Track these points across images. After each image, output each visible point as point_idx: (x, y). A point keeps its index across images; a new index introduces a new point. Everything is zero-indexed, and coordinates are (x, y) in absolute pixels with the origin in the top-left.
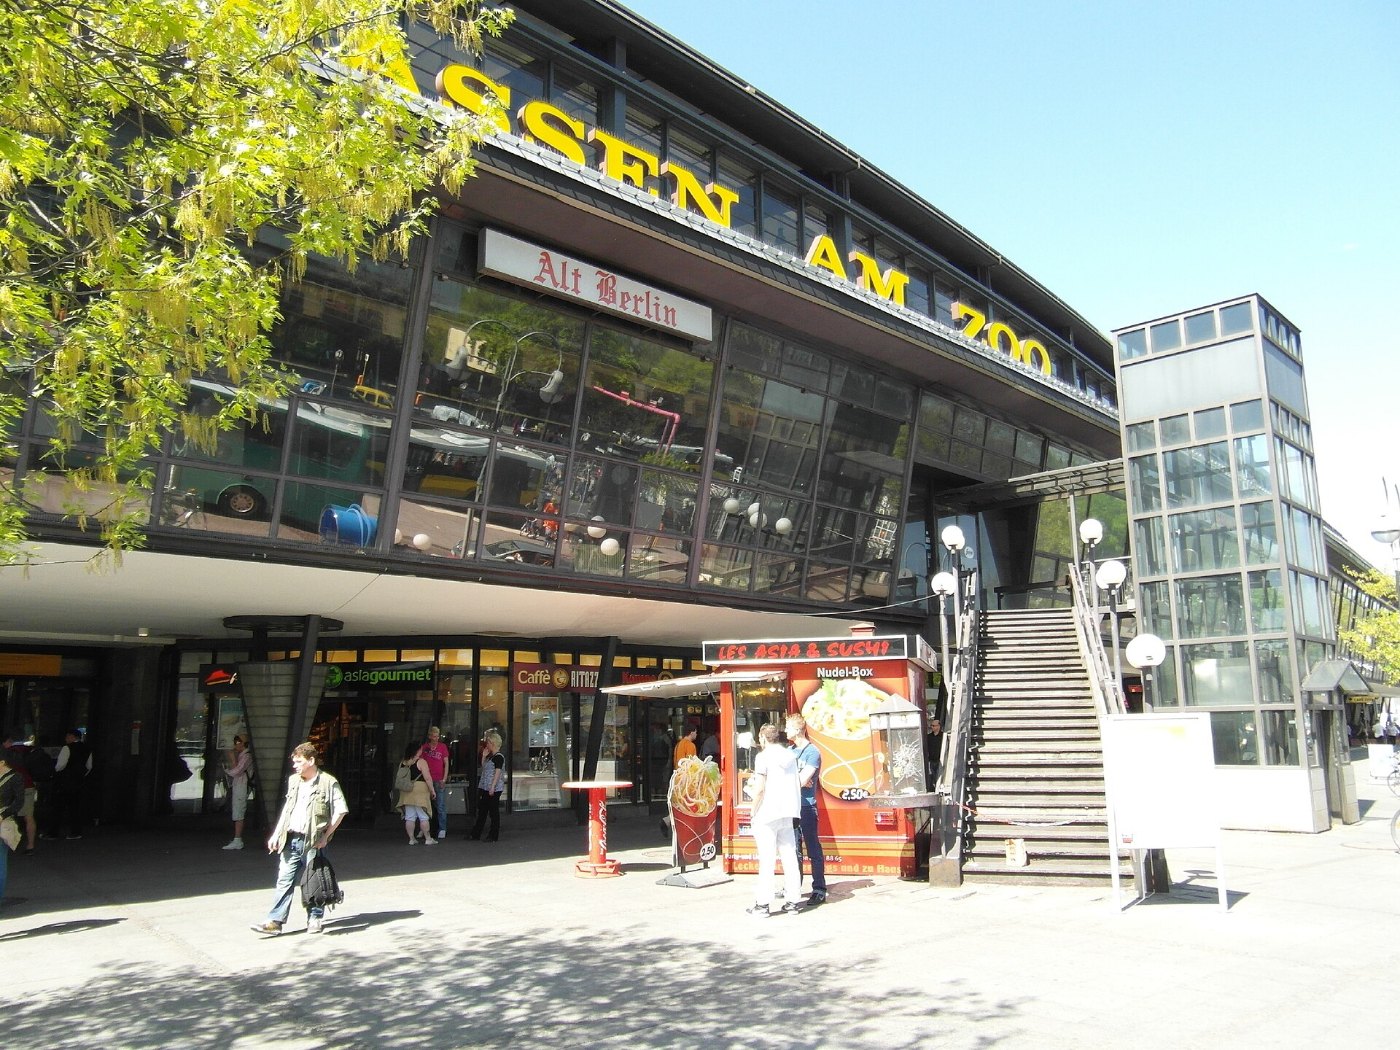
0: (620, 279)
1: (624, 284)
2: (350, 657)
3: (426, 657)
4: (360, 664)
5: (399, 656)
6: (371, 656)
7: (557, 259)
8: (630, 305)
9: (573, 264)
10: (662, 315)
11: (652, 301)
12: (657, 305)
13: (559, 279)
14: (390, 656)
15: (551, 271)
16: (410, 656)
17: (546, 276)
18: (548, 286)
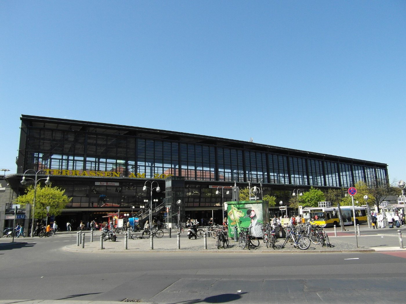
1: (109, 183)
7: (102, 182)
8: (111, 184)
18: (101, 185)
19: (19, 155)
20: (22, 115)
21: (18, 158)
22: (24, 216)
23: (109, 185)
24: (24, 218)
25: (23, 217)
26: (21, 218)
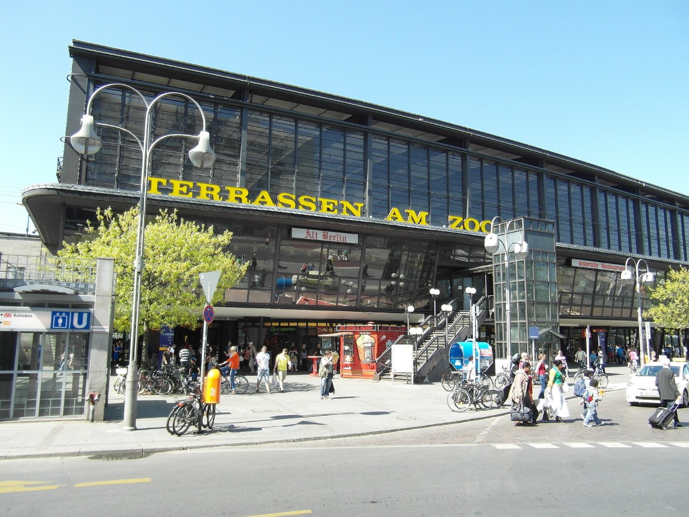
0: (329, 232)
1: (330, 233)
2: (277, 324)
3: (295, 324)
4: (280, 327)
5: (289, 324)
6: (282, 324)
7: (311, 231)
8: (336, 238)
9: (315, 231)
10: (342, 240)
11: (339, 236)
12: (340, 237)
13: (312, 236)
14: (286, 324)
15: (309, 235)
16: (292, 324)
17: (308, 236)
18: (309, 238)
19: (65, 151)
20: (75, 42)
21: (61, 160)
22: (85, 316)
23: (332, 240)
24: (87, 327)
25: (80, 322)
26: (73, 327)
